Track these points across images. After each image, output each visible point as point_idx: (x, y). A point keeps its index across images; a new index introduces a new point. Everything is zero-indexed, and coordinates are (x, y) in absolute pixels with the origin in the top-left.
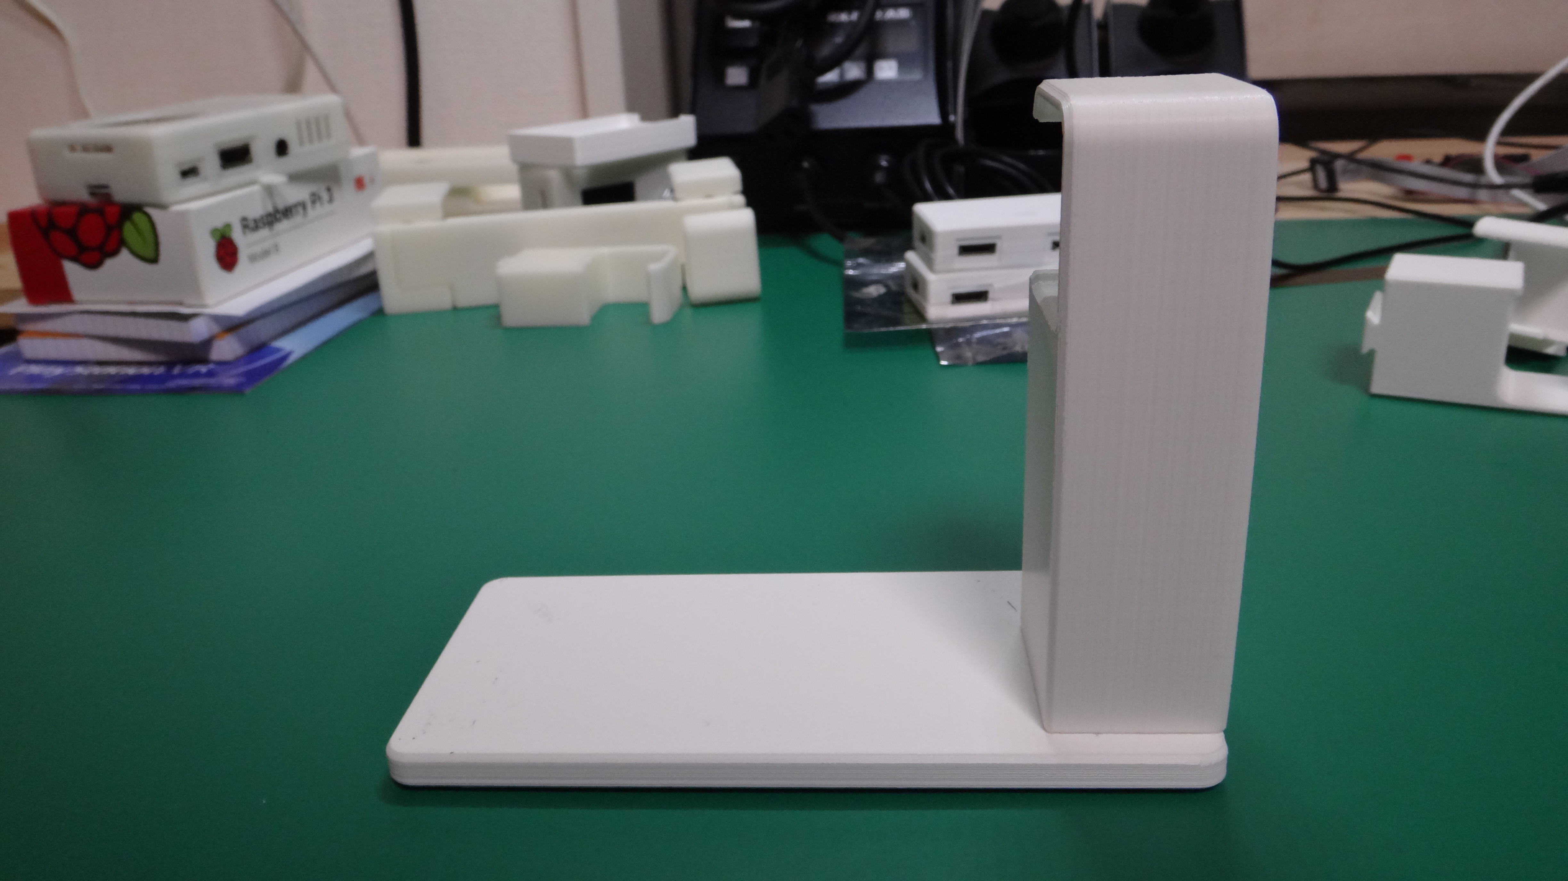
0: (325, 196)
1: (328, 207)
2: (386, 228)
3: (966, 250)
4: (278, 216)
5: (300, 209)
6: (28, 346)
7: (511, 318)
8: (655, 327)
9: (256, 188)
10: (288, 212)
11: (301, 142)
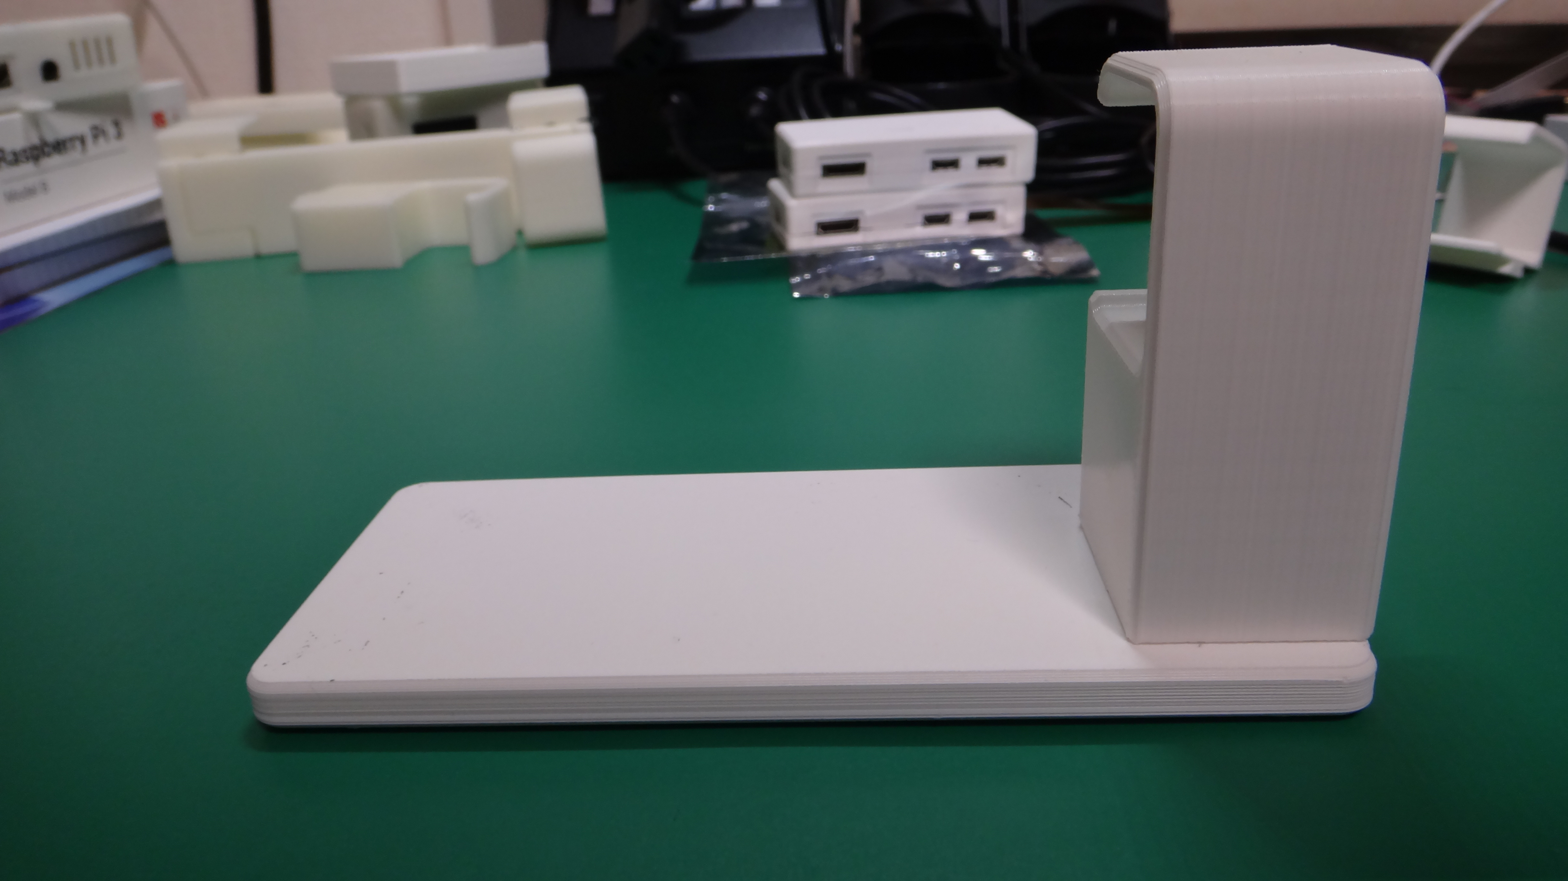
0: (111, 130)
1: (114, 144)
2: (172, 163)
3: (832, 170)
4: (46, 149)
5: (78, 144)
7: (310, 262)
8: (478, 269)
9: (16, 116)
10: (59, 146)
11: (77, 66)
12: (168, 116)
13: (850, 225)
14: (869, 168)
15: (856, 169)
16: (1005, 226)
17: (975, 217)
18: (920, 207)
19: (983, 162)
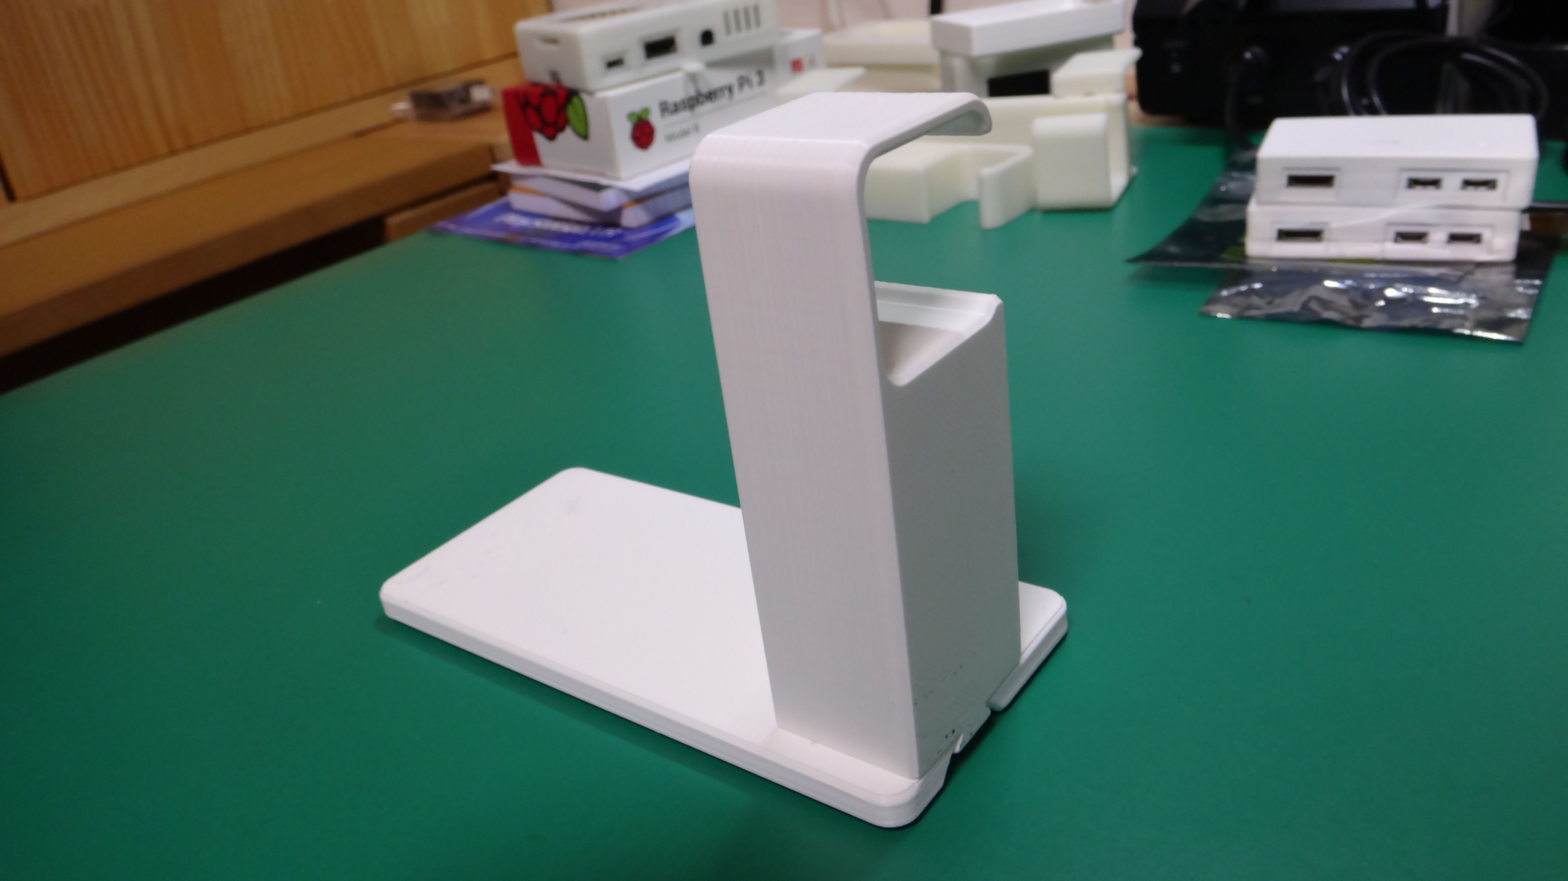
0: (755, 79)
1: (757, 89)
3: (1298, 181)
4: (700, 99)
5: (727, 93)
6: (516, 198)
8: (982, 233)
9: (678, 75)
10: (711, 96)
11: (728, 31)
12: (805, 62)
13: (1314, 235)
14: (1337, 182)
15: (1325, 181)
16: (1490, 251)
17: (1455, 238)
18: (1390, 224)
19: (1468, 183)
